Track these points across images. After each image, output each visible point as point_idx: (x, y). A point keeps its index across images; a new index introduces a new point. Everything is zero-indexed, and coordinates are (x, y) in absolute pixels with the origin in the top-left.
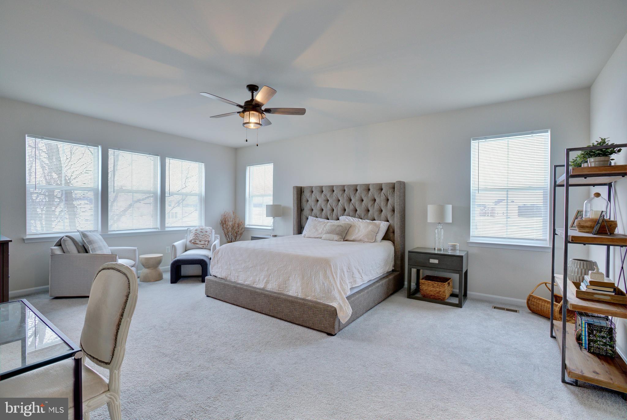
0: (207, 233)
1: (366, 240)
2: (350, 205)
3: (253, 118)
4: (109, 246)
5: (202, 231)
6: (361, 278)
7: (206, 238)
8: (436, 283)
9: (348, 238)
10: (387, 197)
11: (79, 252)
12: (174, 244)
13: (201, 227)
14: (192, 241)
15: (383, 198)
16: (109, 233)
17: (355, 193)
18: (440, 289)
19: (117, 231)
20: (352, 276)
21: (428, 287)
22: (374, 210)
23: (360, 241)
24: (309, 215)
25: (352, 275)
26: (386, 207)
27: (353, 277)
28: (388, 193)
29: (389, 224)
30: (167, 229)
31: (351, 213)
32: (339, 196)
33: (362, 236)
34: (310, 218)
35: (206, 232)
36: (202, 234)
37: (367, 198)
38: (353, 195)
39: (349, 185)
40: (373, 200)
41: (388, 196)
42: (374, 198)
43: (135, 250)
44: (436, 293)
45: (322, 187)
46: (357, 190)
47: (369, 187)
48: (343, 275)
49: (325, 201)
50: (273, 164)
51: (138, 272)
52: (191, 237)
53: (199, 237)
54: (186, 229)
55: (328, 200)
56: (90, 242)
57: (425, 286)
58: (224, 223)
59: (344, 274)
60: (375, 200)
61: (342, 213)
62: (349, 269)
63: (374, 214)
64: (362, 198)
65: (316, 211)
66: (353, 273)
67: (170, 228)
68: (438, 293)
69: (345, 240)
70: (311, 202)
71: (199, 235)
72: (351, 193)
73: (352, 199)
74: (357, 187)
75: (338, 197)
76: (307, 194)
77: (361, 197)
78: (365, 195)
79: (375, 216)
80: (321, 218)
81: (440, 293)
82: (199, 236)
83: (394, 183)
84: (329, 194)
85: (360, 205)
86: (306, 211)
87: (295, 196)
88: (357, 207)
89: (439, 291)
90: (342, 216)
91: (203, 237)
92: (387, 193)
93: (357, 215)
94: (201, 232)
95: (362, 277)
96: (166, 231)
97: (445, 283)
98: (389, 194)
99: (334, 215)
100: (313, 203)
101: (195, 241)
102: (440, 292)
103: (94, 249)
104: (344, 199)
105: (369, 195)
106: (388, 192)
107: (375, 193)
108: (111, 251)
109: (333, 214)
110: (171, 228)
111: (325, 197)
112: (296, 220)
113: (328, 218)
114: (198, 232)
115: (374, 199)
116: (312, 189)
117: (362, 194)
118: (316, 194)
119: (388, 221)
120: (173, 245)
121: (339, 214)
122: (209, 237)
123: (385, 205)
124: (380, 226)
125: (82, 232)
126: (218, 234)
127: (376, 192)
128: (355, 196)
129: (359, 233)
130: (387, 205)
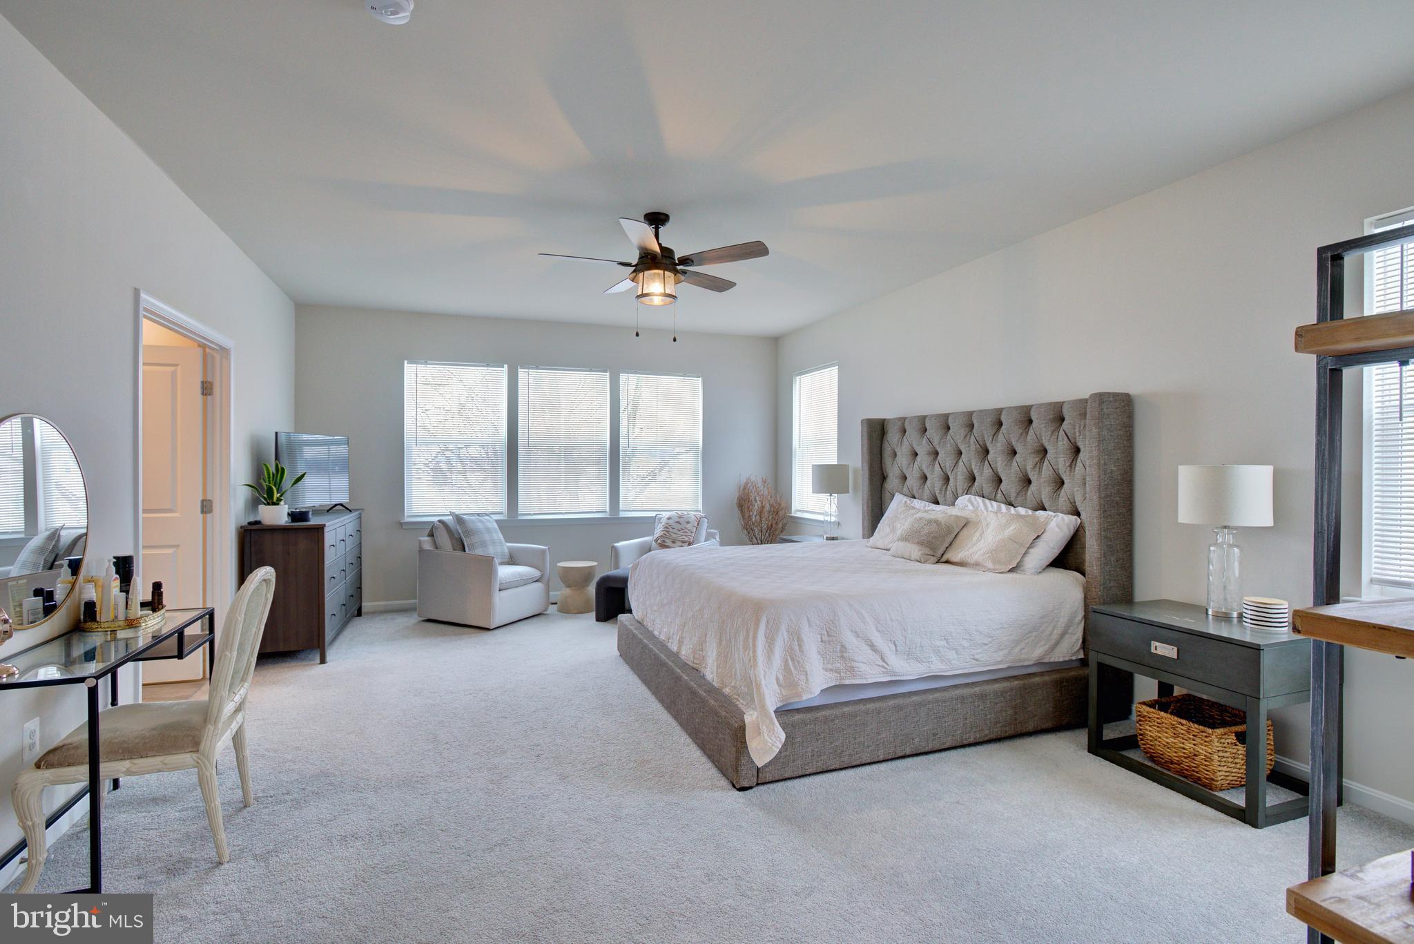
0: (688, 526)
1: (990, 565)
2: (984, 465)
3: (656, 285)
4: (507, 541)
5: (680, 520)
6: (881, 663)
7: (686, 536)
8: (1183, 725)
9: (953, 555)
10: (1073, 441)
11: (454, 550)
12: (616, 544)
13: (679, 513)
14: (659, 541)
15: (1064, 444)
16: (520, 518)
17: (994, 431)
18: (1194, 745)
19: (534, 514)
20: (839, 655)
21: (1158, 732)
22: (1042, 481)
23: (977, 565)
24: (897, 491)
25: (841, 651)
26: (1071, 470)
27: (842, 657)
28: (1077, 430)
29: (1079, 521)
30: (622, 515)
31: (988, 489)
32: (958, 441)
33: (981, 552)
34: (898, 498)
35: (688, 523)
36: (677, 526)
37: (1024, 445)
38: (991, 439)
39: (981, 411)
40: (1038, 452)
41: (1075, 438)
42: (1042, 445)
43: (543, 551)
44: (1185, 758)
45: (924, 418)
46: (1001, 424)
47: (1029, 413)
48: (797, 648)
49: (929, 454)
50: (837, 367)
51: (551, 593)
52: (658, 531)
53: (671, 534)
54: (653, 514)
55: (937, 454)
56: (468, 533)
57: (1150, 726)
58: (743, 503)
59: (800, 646)
60: (1045, 451)
61: (966, 486)
62: (829, 635)
63: (1040, 493)
64: (1012, 447)
65: (912, 482)
66: (842, 646)
67: (630, 513)
68: (1189, 757)
69: (945, 560)
70: (903, 459)
71: (673, 528)
72: (985, 432)
73: (990, 449)
74: (1000, 415)
75: (957, 445)
76: (893, 436)
77: (1010, 444)
78: (1019, 438)
79: (1043, 497)
80: (922, 499)
81: (1196, 758)
82: (671, 530)
83: (1085, 401)
84: (938, 437)
85: (1006, 465)
86: (892, 482)
87: (866, 442)
88: (999, 471)
89: (1192, 750)
90: (966, 494)
91: (680, 533)
92: (1075, 429)
93: (999, 495)
94: (677, 522)
95: (883, 660)
96: (622, 518)
97: (1210, 731)
98: (1077, 434)
99: (948, 493)
100: (904, 459)
101: (664, 541)
102: (1195, 755)
103: (472, 546)
104: (969, 450)
105: (1029, 438)
106: (1077, 427)
107: (1044, 429)
108: (509, 550)
109: (946, 488)
110: (633, 513)
111: (929, 445)
112: (868, 503)
113: (936, 499)
114: (671, 522)
115: (1042, 448)
116: (904, 424)
117: (1011, 436)
118: (912, 433)
119: (1078, 514)
120: (613, 546)
121: (960, 491)
122: (690, 534)
123: (1067, 465)
124: (1047, 529)
125: (457, 516)
126: (715, 529)
127: (1045, 427)
128: (996, 440)
129: (978, 544)
130: (1073, 467)
